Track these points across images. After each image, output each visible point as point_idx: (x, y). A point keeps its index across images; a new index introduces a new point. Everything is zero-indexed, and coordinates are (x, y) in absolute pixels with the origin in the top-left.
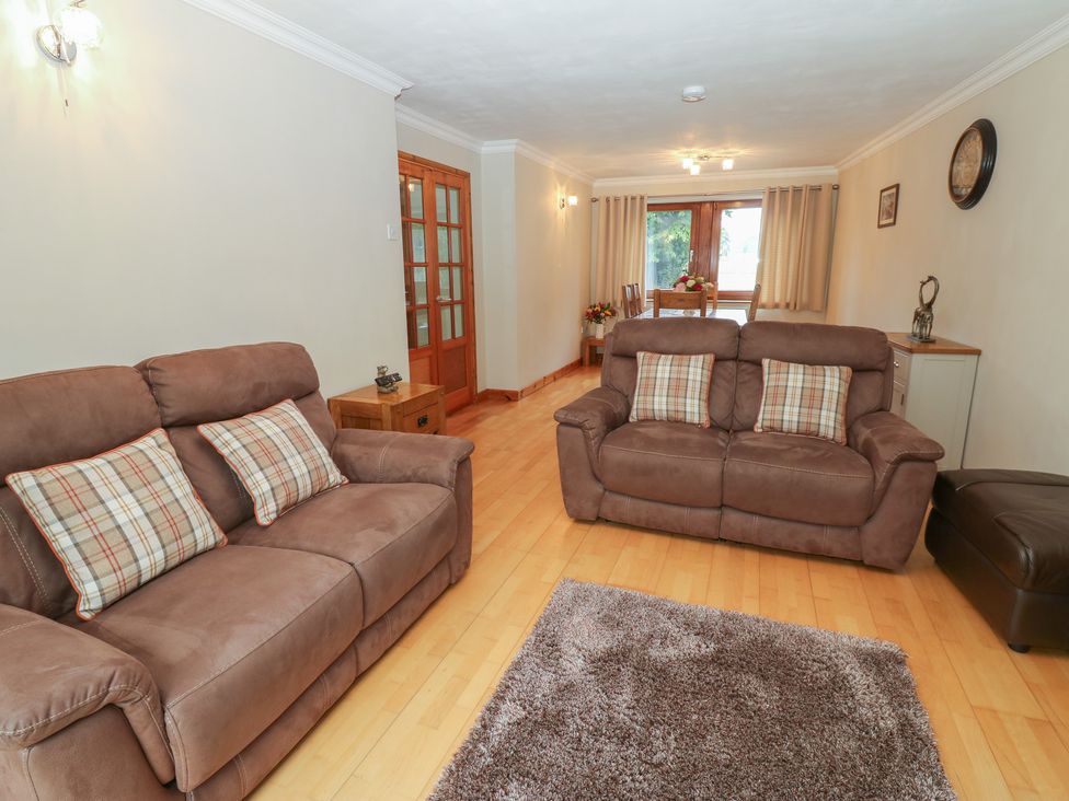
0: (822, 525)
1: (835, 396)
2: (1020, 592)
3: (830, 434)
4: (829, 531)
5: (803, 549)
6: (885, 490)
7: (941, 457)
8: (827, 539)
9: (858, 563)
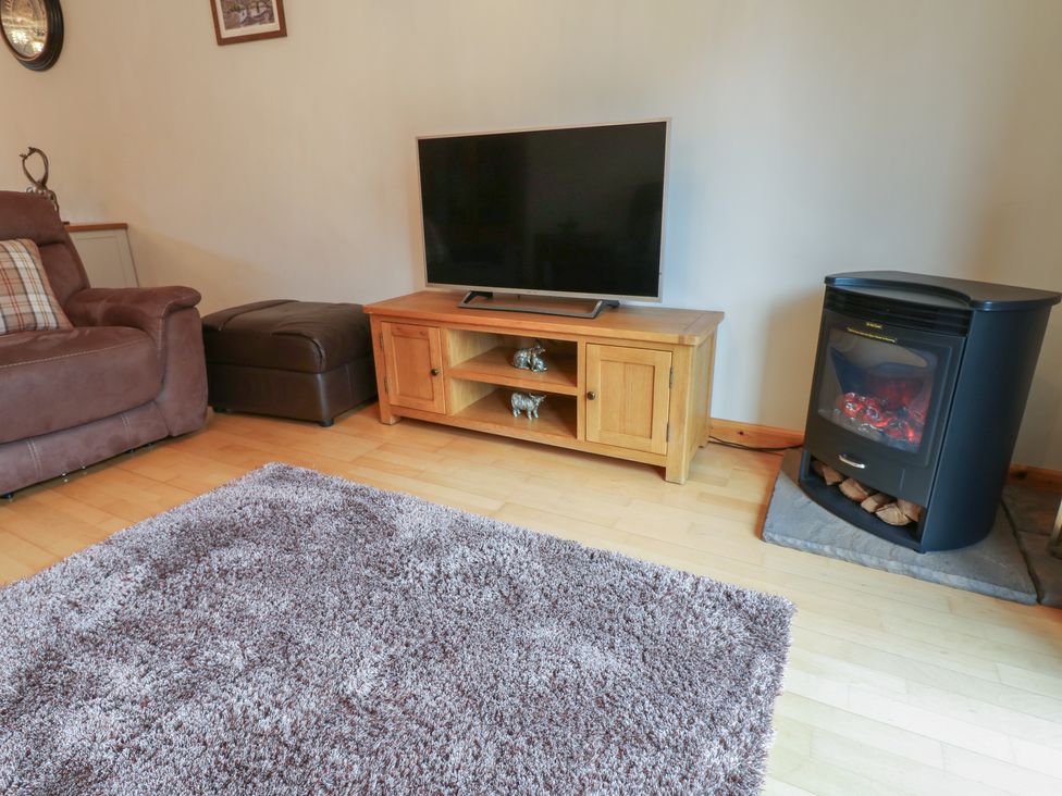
0: (118, 414)
1: (36, 275)
2: (319, 376)
3: (52, 323)
4: (128, 419)
5: (107, 454)
6: (165, 349)
7: (198, 302)
8: (130, 428)
9: (169, 439)
